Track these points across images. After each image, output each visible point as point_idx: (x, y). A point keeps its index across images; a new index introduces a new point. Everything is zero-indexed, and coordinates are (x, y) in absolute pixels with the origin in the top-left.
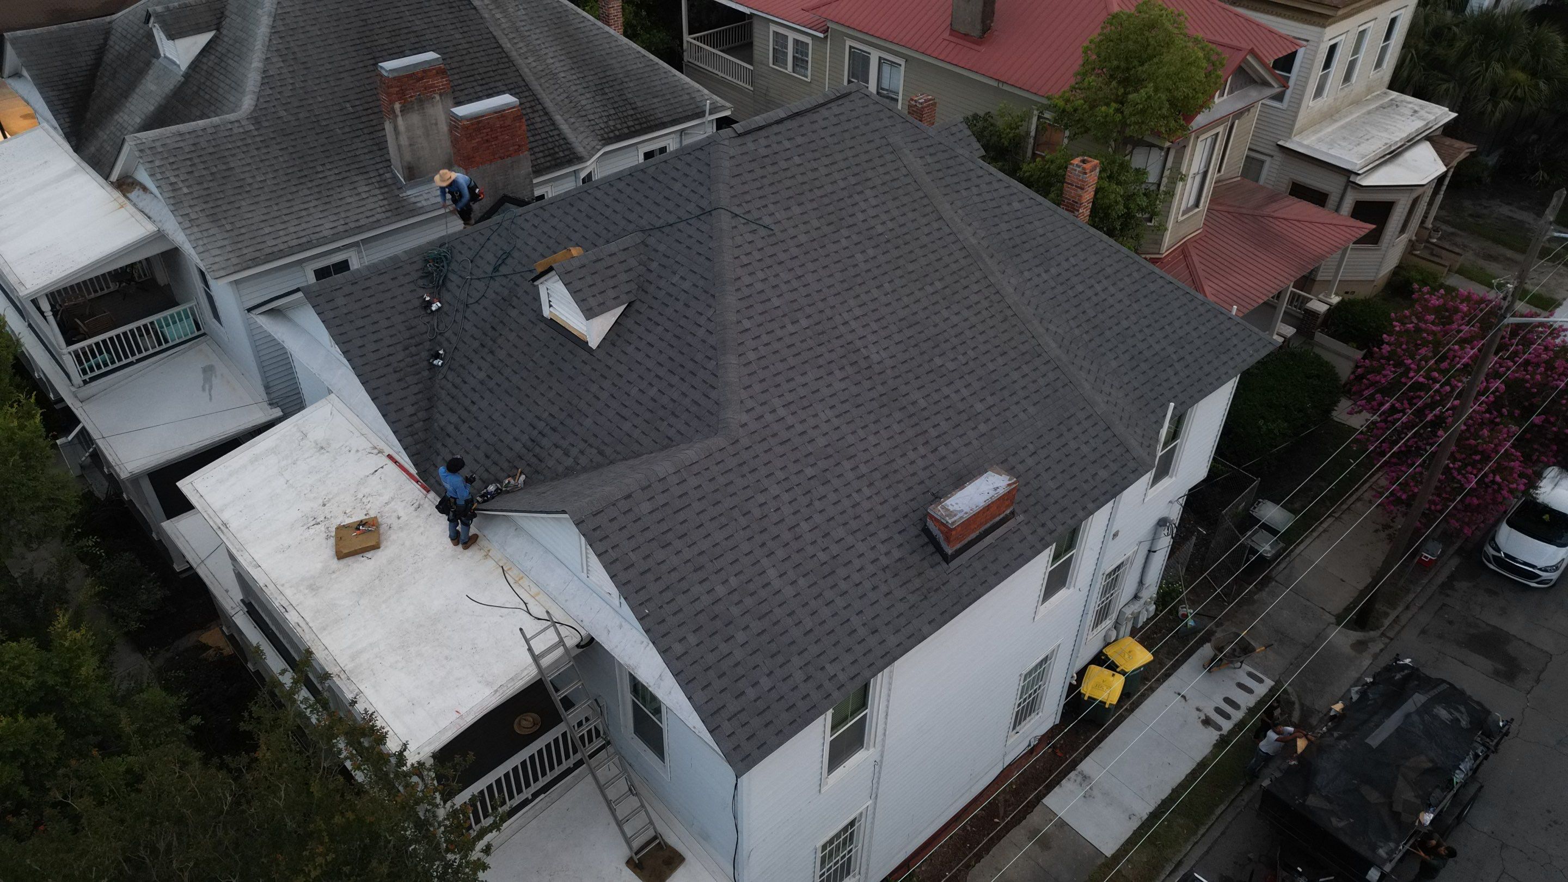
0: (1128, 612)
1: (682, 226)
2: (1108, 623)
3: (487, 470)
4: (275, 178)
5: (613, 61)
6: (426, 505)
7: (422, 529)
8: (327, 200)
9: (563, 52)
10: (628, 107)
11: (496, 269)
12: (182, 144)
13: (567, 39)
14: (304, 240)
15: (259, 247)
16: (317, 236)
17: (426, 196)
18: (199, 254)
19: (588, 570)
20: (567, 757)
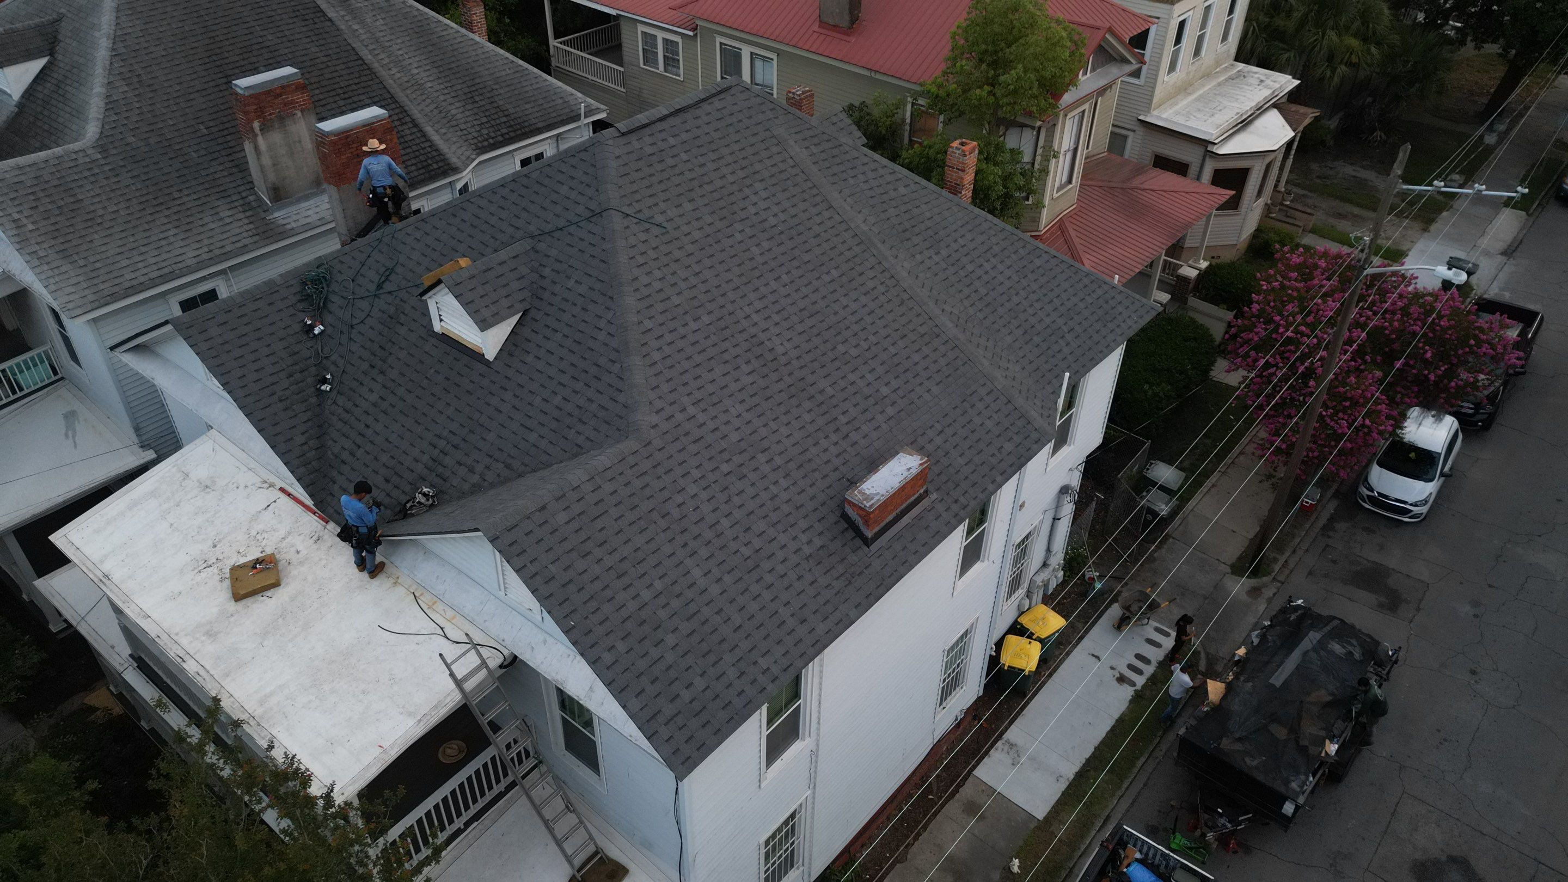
0: (1039, 580)
1: (572, 229)
2: (1021, 592)
3: (388, 495)
4: (128, 208)
5: (481, 69)
6: (326, 537)
7: (324, 562)
8: (188, 227)
9: (428, 61)
10: (501, 114)
11: (379, 287)
12: (23, 178)
13: (430, 48)
14: (166, 271)
15: (117, 281)
16: (180, 265)
17: (295, 218)
18: (51, 293)
19: (505, 588)
20: (498, 781)
